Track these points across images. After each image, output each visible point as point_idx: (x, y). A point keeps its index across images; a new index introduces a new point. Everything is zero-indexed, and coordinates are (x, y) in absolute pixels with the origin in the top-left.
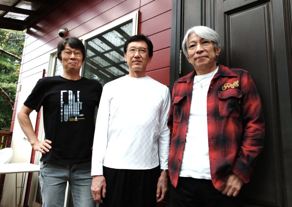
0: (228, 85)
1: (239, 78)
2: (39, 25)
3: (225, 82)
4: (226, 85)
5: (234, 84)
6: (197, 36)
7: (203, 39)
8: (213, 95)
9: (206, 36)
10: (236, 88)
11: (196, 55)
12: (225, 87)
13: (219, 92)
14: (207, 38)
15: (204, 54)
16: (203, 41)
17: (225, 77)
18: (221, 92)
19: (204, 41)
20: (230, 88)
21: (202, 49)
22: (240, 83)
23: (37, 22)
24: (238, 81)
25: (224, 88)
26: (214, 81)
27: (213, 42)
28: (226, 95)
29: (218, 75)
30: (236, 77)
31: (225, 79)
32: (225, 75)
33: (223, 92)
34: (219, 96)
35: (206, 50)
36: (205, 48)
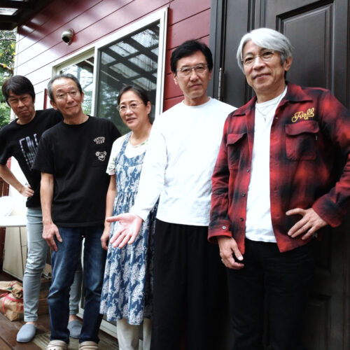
0: (301, 114)
1: (314, 104)
2: (34, 21)
3: (296, 111)
4: (297, 115)
5: (308, 113)
6: (255, 45)
7: (263, 49)
8: (279, 130)
9: (269, 45)
10: (310, 118)
11: (255, 73)
12: (296, 117)
13: (288, 126)
14: (270, 47)
15: (266, 70)
16: (264, 53)
17: (295, 103)
18: (290, 125)
19: (266, 51)
20: (303, 119)
21: (262, 65)
22: (317, 112)
23: (32, 17)
24: (313, 109)
25: (294, 119)
26: (281, 109)
27: (278, 53)
28: (297, 129)
29: (286, 101)
30: (311, 101)
31: (296, 105)
32: (296, 100)
33: (293, 125)
34: (287, 132)
35: (267, 65)
36: (267, 63)
